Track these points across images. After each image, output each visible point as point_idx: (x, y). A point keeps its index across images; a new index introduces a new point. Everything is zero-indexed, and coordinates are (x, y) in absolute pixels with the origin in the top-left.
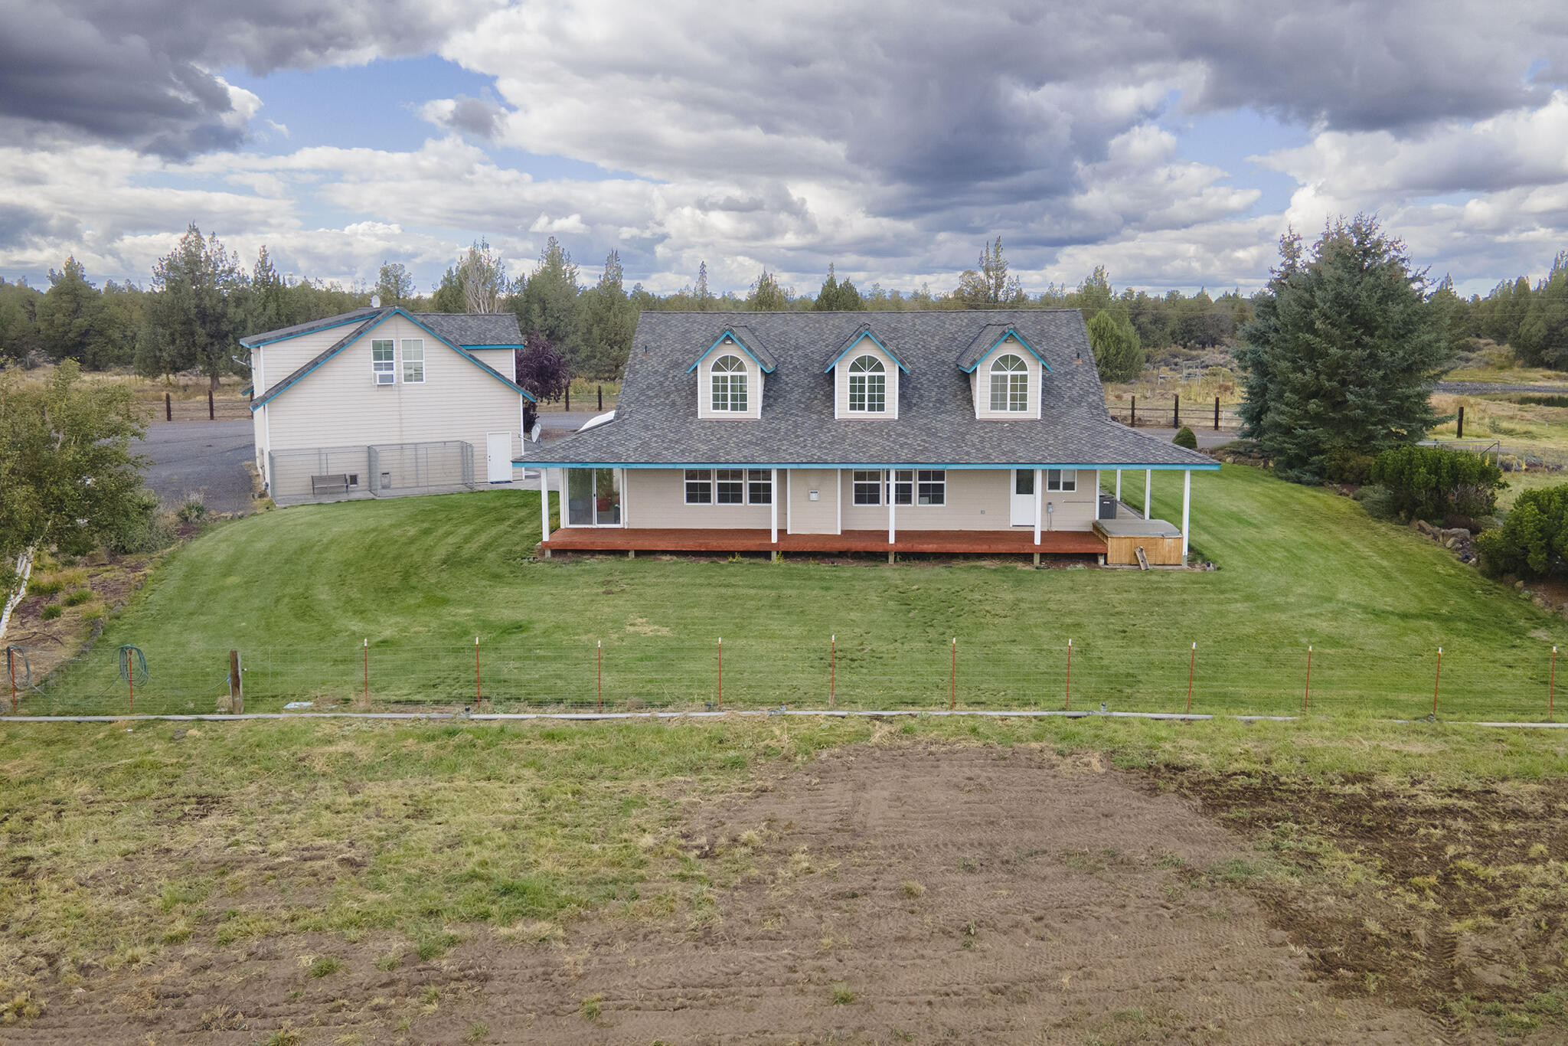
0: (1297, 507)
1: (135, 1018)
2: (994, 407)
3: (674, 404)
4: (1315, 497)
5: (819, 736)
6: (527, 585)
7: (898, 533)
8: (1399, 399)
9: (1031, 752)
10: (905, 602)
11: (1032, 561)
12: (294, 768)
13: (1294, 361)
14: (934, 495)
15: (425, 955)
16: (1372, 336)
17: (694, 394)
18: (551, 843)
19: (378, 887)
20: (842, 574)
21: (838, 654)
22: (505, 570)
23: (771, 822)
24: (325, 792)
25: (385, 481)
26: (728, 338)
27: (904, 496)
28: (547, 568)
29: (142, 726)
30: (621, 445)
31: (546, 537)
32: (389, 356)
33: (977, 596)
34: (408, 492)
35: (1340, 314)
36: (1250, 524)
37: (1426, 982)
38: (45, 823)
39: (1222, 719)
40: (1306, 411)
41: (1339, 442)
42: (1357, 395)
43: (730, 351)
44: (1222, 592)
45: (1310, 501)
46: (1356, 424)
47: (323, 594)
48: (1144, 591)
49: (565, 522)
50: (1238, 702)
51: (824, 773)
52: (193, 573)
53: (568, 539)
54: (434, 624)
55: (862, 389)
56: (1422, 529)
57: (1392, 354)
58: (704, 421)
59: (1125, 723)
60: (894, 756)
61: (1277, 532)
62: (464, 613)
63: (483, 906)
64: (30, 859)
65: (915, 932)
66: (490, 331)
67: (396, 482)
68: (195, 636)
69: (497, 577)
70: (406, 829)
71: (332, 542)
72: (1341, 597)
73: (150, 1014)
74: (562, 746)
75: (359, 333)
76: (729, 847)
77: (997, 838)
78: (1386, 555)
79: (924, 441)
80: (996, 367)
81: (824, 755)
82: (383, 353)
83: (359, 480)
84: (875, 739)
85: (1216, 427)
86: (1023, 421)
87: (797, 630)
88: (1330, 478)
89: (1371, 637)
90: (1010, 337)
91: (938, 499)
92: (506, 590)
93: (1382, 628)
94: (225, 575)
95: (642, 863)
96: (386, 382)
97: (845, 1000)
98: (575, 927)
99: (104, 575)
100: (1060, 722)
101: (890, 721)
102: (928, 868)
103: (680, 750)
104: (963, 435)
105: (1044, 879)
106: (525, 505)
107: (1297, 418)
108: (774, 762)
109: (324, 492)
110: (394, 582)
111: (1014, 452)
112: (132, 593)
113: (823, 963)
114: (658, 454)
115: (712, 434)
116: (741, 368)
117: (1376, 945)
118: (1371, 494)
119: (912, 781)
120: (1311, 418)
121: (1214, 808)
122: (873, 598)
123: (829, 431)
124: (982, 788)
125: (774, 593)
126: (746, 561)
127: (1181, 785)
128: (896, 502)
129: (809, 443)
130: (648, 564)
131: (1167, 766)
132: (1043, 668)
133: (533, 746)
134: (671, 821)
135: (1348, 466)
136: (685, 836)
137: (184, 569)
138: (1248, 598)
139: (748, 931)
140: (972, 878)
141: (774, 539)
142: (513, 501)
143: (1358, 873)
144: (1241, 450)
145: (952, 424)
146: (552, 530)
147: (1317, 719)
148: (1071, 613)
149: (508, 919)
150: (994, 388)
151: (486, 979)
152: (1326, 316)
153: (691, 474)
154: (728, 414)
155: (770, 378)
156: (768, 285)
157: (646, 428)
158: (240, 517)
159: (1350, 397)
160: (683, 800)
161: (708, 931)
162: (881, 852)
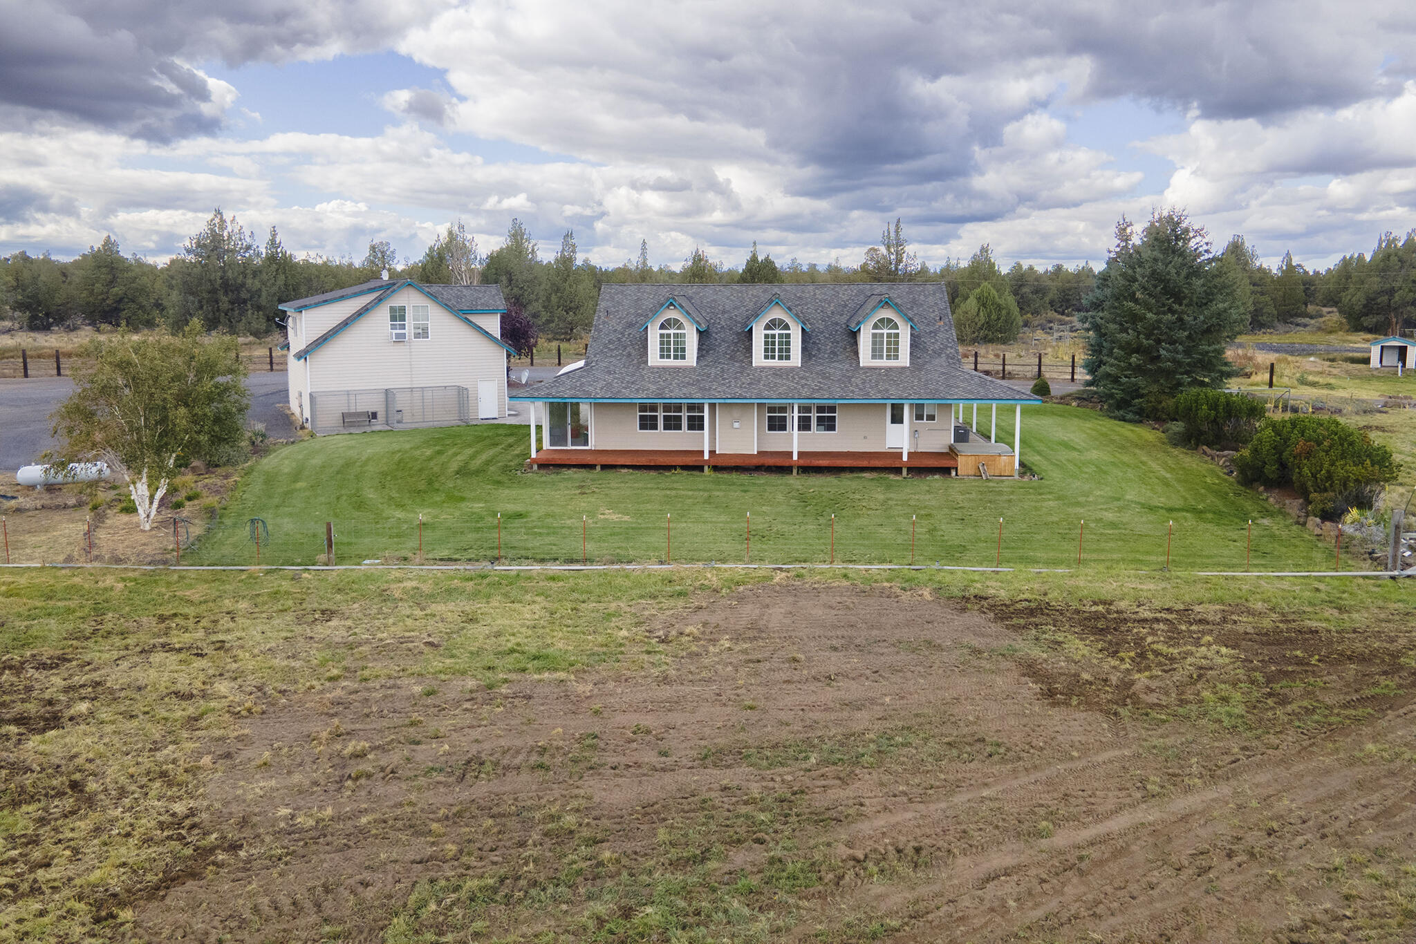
0: (1117, 438)
1: (322, 714)
2: (874, 357)
3: (629, 355)
4: (1132, 430)
5: (737, 578)
6: (522, 488)
7: (800, 454)
8: (1201, 354)
9: (884, 588)
10: (803, 500)
11: (901, 473)
12: (381, 595)
13: (1121, 324)
14: (828, 424)
15: (490, 687)
16: (1180, 305)
17: (645, 347)
18: (560, 634)
19: (452, 656)
20: (757, 482)
21: (753, 533)
22: (504, 478)
23: (705, 624)
24: (405, 609)
25: (399, 417)
26: (671, 304)
27: (804, 425)
28: (536, 477)
29: (268, 572)
30: (591, 385)
31: (534, 455)
32: (403, 318)
33: (857, 496)
34: (416, 425)
35: (1156, 287)
36: (1075, 449)
37: (1109, 701)
38: (225, 622)
39: (1021, 571)
40: (1130, 364)
41: (1155, 388)
42: (1168, 351)
43: (672, 314)
44: (1040, 494)
45: (1128, 434)
46: (1168, 374)
47: (371, 494)
48: (981, 493)
49: (546, 445)
50: (1035, 561)
51: (741, 599)
52: (270, 480)
53: (550, 457)
54: (457, 514)
55: (773, 343)
56: (1205, 453)
57: (1195, 319)
58: (653, 368)
59: (952, 573)
60: (787, 590)
61: (1094, 455)
62: (478, 506)
63: (522, 665)
64: (224, 642)
65: (796, 678)
66: (480, 298)
67: (407, 418)
68: (286, 520)
69: (499, 482)
70: (463, 628)
71: (368, 459)
72: (1128, 497)
73: (332, 711)
74: (561, 584)
75: (379, 300)
76: (677, 637)
77: (855, 634)
78: (1171, 470)
79: (820, 382)
80: (875, 327)
81: (741, 588)
82: (398, 315)
83: (378, 416)
84: (777, 580)
85: (1073, 379)
86: (897, 368)
87: (723, 518)
88: (1148, 417)
89: (1141, 523)
90: (886, 304)
91: (831, 427)
92: (507, 491)
93: (1151, 517)
94: (295, 481)
95: (621, 645)
96: (400, 338)
97: (751, 708)
98: (581, 675)
99: (206, 481)
100: (906, 572)
101: (788, 571)
102: (807, 649)
103: (644, 586)
104: (850, 378)
105: (882, 654)
106: (511, 435)
107: (1123, 370)
108: (708, 592)
109: (352, 424)
110: (422, 486)
111: (887, 391)
112: (230, 493)
113: (739, 691)
114: (619, 392)
115: (660, 377)
116: (680, 327)
117: (1084, 684)
118: (1174, 428)
119: (800, 604)
120: (1133, 370)
121: (1002, 619)
122: (780, 497)
123: (749, 375)
124: (848, 608)
125: (706, 494)
126: (685, 473)
127: (982, 607)
128: (799, 429)
129: (733, 384)
130: (611, 475)
131: (975, 597)
132: (899, 541)
133: (541, 584)
134: (638, 624)
135: (1160, 407)
136: (650, 632)
137: (263, 477)
138: (1059, 498)
139: (690, 677)
140: (836, 654)
141: (706, 457)
142: (501, 431)
143: (1086, 651)
144: (1085, 396)
145: (842, 370)
146: (537, 451)
147: (1083, 570)
148: (925, 507)
149: (539, 670)
150: (874, 343)
151: (530, 697)
152: (1144, 288)
153: (643, 408)
154: (671, 362)
155: (703, 335)
156: (700, 260)
157: (609, 373)
158: (293, 443)
159: (1162, 352)
160: (646, 613)
161: (665, 678)
162: (778, 640)
